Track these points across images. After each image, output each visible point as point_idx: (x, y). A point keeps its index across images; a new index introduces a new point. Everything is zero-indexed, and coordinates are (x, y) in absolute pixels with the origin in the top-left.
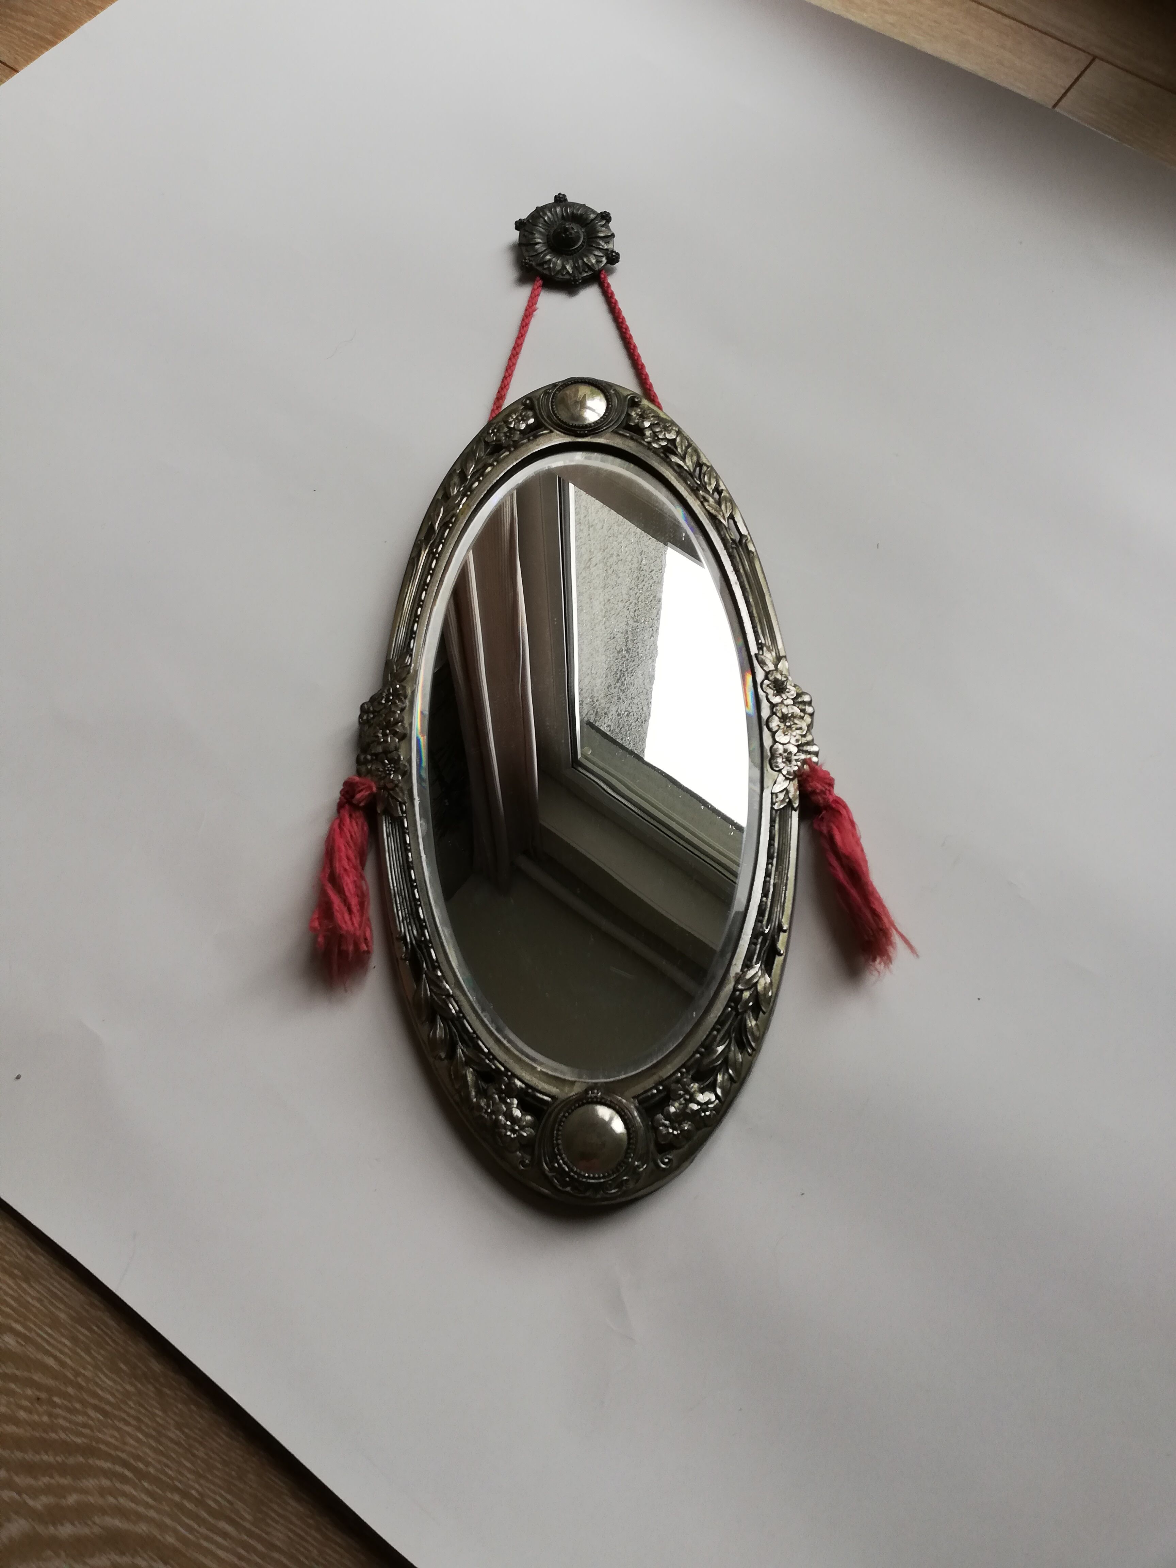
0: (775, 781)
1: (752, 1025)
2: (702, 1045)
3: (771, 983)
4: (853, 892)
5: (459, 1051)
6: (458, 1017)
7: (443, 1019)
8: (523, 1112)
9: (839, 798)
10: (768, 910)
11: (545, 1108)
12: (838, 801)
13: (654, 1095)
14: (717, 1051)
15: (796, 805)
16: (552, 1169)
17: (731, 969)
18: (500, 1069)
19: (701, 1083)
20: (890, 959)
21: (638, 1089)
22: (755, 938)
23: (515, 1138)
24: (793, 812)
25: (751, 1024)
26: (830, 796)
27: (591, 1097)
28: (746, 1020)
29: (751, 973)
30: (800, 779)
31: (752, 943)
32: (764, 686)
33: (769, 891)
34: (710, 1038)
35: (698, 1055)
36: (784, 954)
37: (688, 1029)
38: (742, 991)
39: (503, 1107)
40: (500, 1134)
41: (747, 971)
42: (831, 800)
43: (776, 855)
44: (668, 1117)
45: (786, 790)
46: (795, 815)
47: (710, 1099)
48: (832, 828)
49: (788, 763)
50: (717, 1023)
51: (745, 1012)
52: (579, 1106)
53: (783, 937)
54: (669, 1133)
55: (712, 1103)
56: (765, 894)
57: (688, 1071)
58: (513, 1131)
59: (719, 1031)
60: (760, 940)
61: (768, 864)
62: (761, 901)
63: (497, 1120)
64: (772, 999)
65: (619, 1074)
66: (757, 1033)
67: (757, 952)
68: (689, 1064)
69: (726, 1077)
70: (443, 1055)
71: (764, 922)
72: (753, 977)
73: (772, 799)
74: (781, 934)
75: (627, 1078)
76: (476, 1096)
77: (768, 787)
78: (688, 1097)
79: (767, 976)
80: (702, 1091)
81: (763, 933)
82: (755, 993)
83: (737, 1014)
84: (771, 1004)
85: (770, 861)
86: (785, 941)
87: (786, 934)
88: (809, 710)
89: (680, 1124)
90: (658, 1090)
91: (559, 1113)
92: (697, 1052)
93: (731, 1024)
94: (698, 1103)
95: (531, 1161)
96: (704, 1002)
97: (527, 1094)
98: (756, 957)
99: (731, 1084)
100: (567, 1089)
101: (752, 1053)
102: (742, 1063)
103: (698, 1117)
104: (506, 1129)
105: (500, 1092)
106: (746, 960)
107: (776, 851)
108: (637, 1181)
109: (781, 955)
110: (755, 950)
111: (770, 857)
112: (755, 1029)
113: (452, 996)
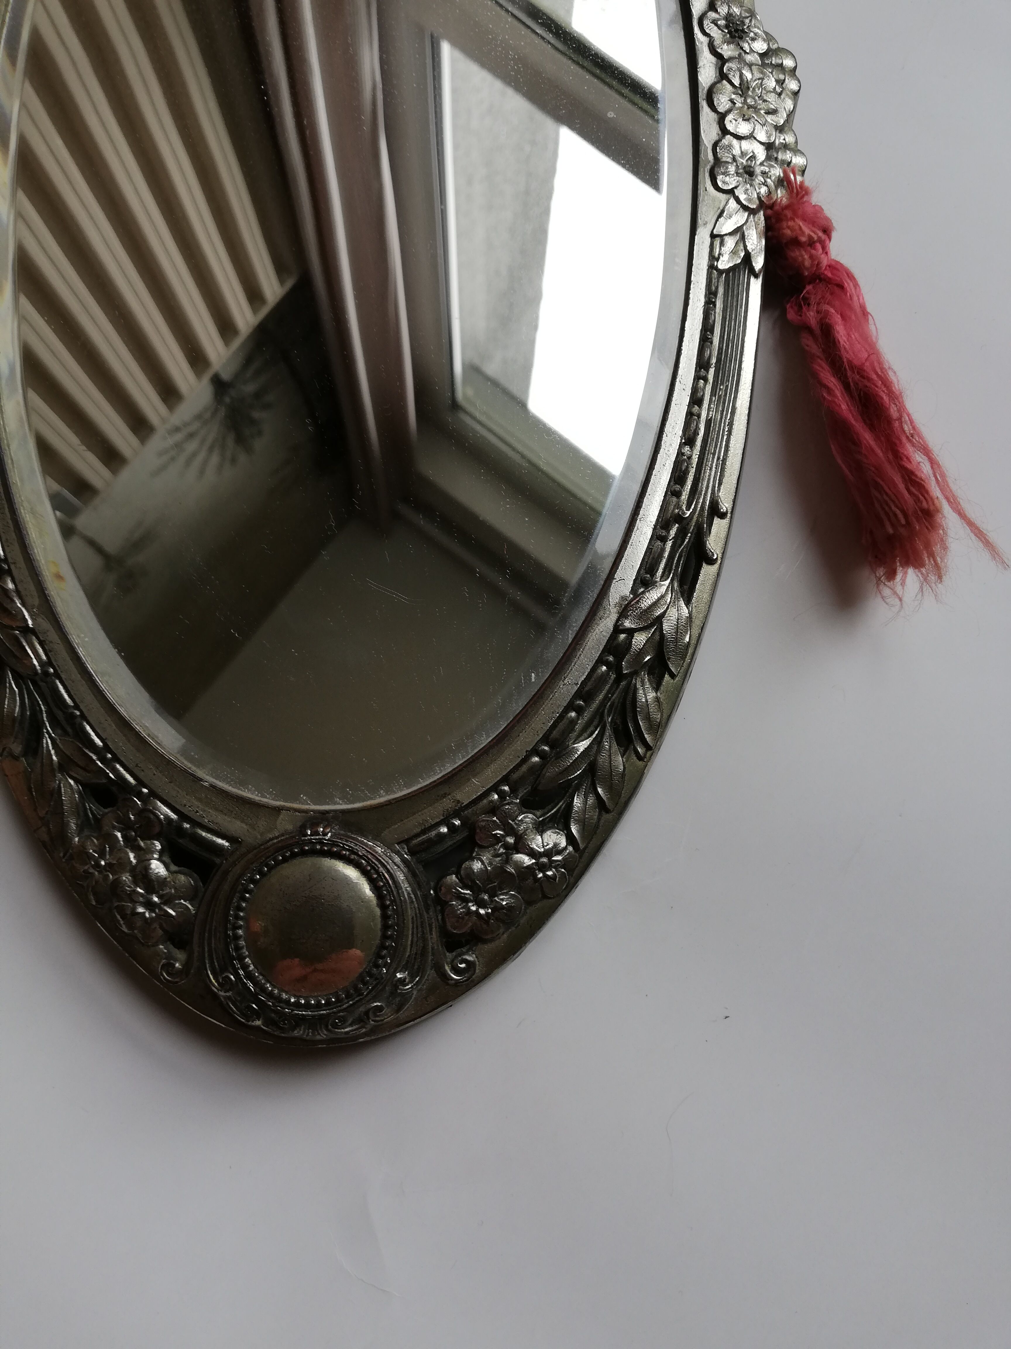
0: (719, 211)
1: (647, 701)
2: (545, 739)
3: (690, 618)
4: (867, 437)
5: (47, 742)
6: (46, 673)
7: (18, 677)
8: (173, 868)
9: (837, 262)
10: (692, 471)
11: (218, 861)
12: (835, 267)
13: (441, 836)
14: (575, 750)
15: (759, 263)
16: (225, 984)
17: (612, 590)
18: (125, 780)
19: (538, 813)
20: (939, 573)
21: (412, 824)
22: (662, 528)
23: (151, 918)
24: (752, 279)
25: (646, 697)
26: (823, 256)
27: (310, 841)
28: (636, 690)
29: (652, 596)
30: (769, 212)
31: (658, 536)
32: (706, 23)
33: (696, 433)
34: (561, 726)
35: (536, 759)
36: (719, 562)
37: (517, 706)
38: (631, 633)
39: (132, 856)
40: (121, 910)
41: (643, 593)
42: (825, 262)
43: (714, 361)
44: (468, 880)
45: (739, 231)
46: (756, 286)
47: (556, 845)
48: (827, 313)
49: (746, 176)
50: (579, 694)
51: (635, 673)
52: (285, 860)
53: (719, 525)
54: (469, 912)
55: (559, 852)
56: (688, 439)
57: (514, 791)
58: (150, 905)
59: (579, 711)
60: (673, 532)
61: (697, 378)
62: (680, 454)
63: (117, 883)
64: (690, 651)
65: (374, 791)
66: (657, 716)
67: (666, 554)
68: (515, 776)
69: (591, 800)
70: (17, 749)
71: (685, 496)
72: (655, 604)
73: (712, 247)
74: (716, 521)
75: (389, 803)
76: (80, 832)
77: (705, 224)
78: (511, 840)
79: (682, 603)
80: (541, 828)
81: (679, 519)
82: (657, 637)
83: (620, 677)
84: (688, 660)
85: (703, 372)
86: (723, 535)
87: (725, 522)
88: (792, 85)
89: (493, 895)
90: (452, 828)
91: (241, 876)
92: (535, 751)
93: (606, 698)
94: (532, 853)
95: (187, 965)
96: (555, 653)
97: (180, 831)
98: (662, 565)
99: (600, 814)
100: (262, 824)
101: (645, 754)
102: (623, 774)
103: (530, 881)
104: (134, 902)
105: (126, 827)
106: (642, 571)
107: (715, 353)
108: (399, 1008)
109: (711, 562)
110: (663, 550)
111: (702, 364)
112: (653, 708)
113: (33, 631)
